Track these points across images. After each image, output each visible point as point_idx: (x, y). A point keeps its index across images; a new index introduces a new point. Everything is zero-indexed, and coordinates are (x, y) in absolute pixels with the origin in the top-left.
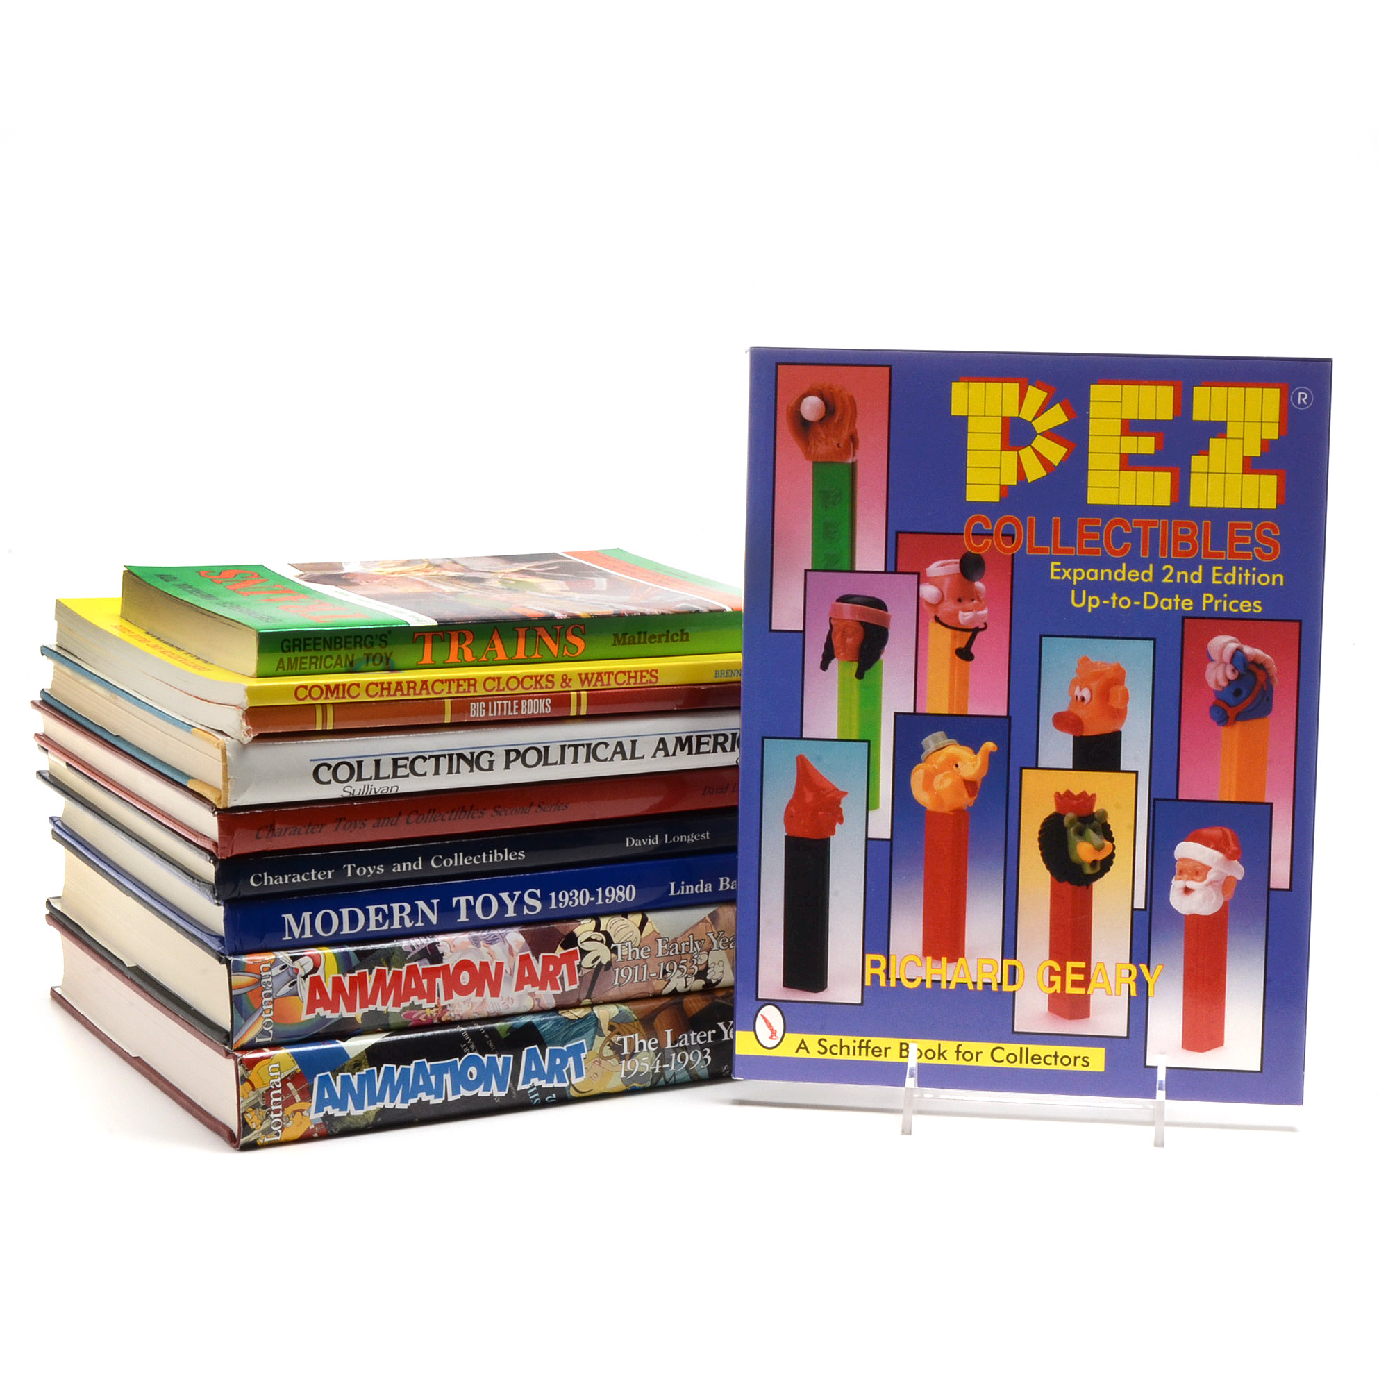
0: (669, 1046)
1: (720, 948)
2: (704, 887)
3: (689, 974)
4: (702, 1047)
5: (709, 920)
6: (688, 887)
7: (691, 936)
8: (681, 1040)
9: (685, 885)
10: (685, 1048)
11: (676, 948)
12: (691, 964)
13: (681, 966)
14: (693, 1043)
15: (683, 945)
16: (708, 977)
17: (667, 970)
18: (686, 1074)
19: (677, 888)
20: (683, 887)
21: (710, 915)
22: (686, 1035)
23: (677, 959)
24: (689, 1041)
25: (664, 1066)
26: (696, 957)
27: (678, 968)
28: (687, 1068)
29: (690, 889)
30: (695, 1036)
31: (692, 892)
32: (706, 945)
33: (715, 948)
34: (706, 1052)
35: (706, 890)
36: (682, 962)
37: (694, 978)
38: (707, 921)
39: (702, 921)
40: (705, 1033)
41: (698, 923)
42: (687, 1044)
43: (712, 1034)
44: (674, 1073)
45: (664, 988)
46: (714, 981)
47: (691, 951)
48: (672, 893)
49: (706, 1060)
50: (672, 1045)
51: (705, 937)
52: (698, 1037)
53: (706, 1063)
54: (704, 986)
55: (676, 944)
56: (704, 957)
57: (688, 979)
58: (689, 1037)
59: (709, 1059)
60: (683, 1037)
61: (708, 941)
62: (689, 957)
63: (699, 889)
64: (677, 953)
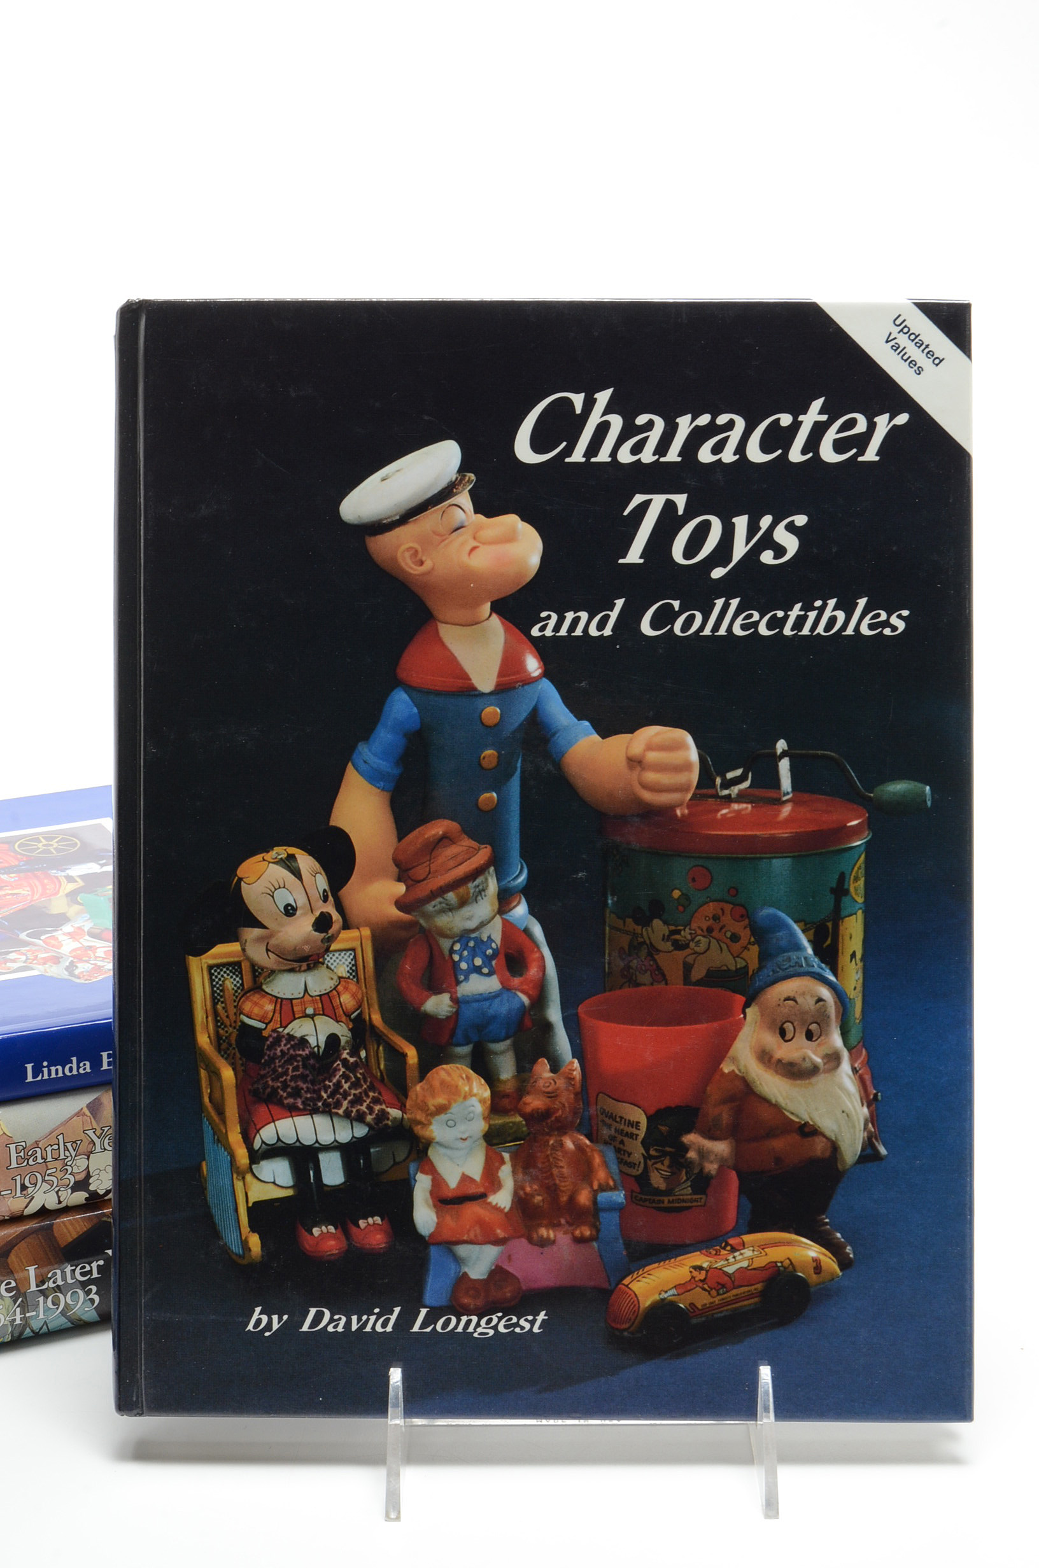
0: (33, 1288)
1: (105, 1149)
2: (78, 1067)
3: (62, 1186)
4: (83, 1285)
5: (89, 1114)
6: (53, 1069)
7: (61, 1137)
8: (50, 1278)
9: (48, 1067)
10: (58, 1288)
11: (39, 1155)
12: (62, 1174)
13: (47, 1178)
14: (70, 1281)
15: (49, 1149)
16: (92, 1188)
17: (27, 1184)
18: (63, 1320)
19: (37, 1071)
20: (45, 1070)
21: (88, 1106)
22: (58, 1272)
23: (42, 1168)
24: (64, 1278)
25: (27, 1315)
26: (69, 1164)
27: (44, 1181)
28: (63, 1313)
29: (57, 1071)
30: (73, 1271)
31: (60, 1074)
32: (84, 1147)
33: (98, 1149)
34: (91, 1290)
35: (81, 1071)
36: (48, 1172)
37: (70, 1191)
38: (84, 1114)
39: (78, 1114)
40: (87, 1265)
41: (71, 1118)
42: (60, 1282)
43: (98, 1266)
44: (45, 1322)
45: (26, 1207)
46: (101, 1192)
47: (62, 1157)
48: (30, 1079)
49: (92, 1301)
50: (37, 1286)
51: (82, 1136)
52: (78, 1271)
53: (93, 1305)
54: (86, 1199)
55: (38, 1149)
56: (82, 1163)
57: (60, 1193)
58: (64, 1273)
59: (97, 1299)
60: (55, 1274)
61: (86, 1142)
62: (59, 1164)
63: (71, 1069)
64: (40, 1160)
